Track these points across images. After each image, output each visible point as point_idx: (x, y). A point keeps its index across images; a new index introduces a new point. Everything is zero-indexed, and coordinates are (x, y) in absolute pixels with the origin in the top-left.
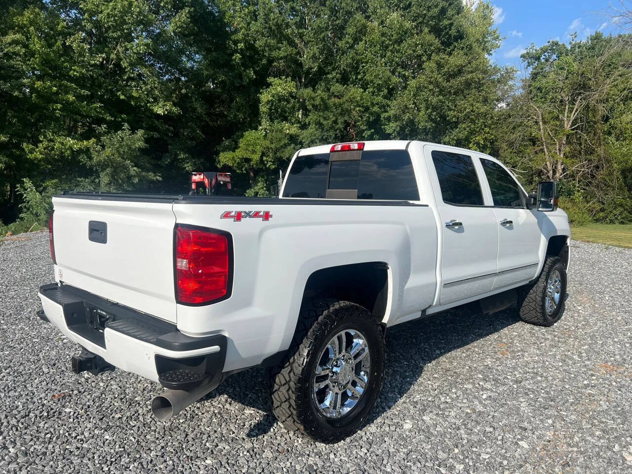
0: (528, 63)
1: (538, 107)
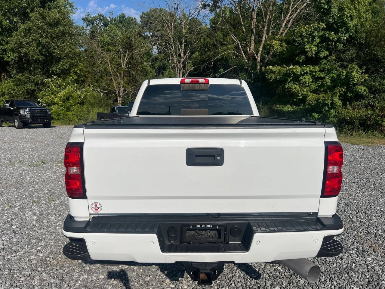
0: (87, 24)
1: (107, 53)
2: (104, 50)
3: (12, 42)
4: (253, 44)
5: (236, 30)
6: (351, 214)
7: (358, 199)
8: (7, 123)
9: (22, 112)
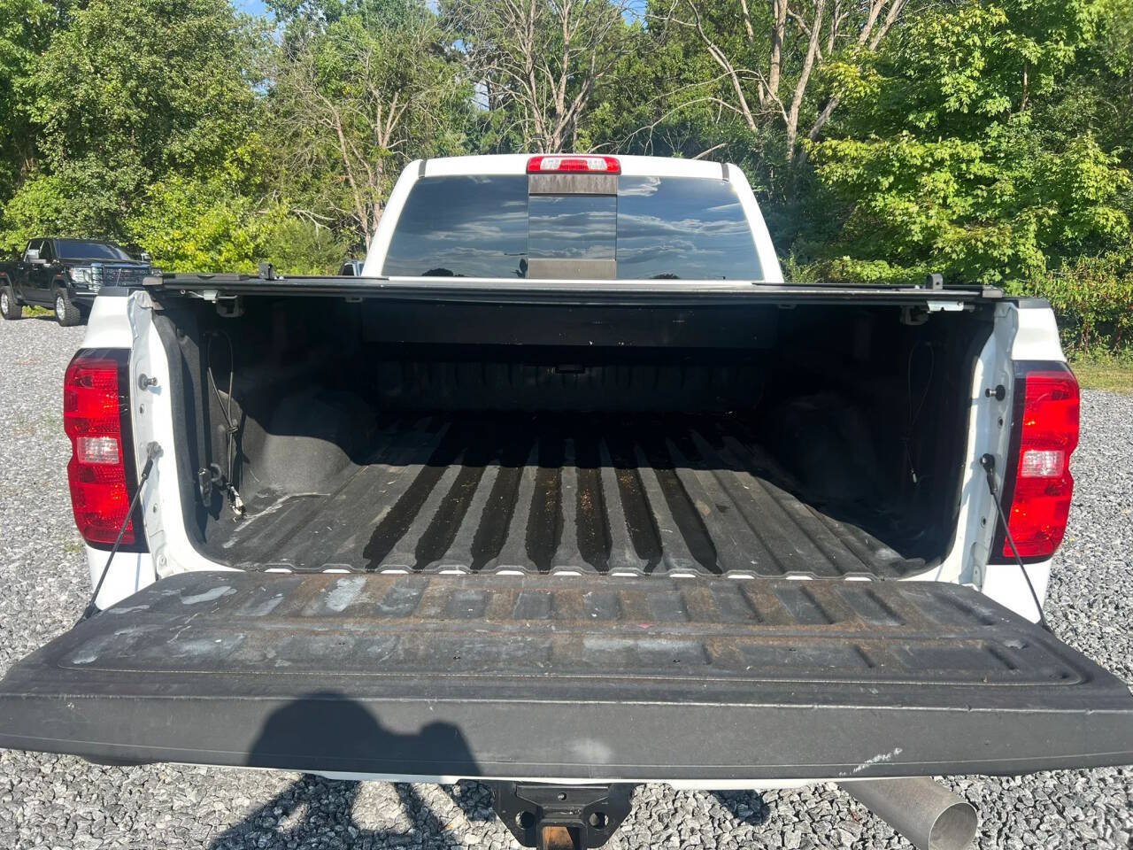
1: (334, 104)
2: (325, 94)
3: (49, 65)
4: (776, 77)
5: (726, 34)
6: (1072, 607)
7: (1092, 559)
8: (36, 307)
9: (77, 275)
